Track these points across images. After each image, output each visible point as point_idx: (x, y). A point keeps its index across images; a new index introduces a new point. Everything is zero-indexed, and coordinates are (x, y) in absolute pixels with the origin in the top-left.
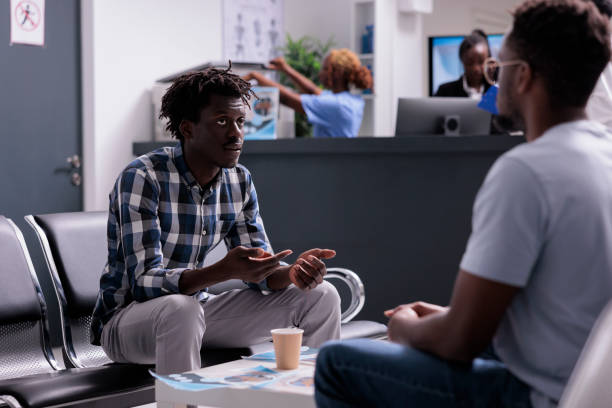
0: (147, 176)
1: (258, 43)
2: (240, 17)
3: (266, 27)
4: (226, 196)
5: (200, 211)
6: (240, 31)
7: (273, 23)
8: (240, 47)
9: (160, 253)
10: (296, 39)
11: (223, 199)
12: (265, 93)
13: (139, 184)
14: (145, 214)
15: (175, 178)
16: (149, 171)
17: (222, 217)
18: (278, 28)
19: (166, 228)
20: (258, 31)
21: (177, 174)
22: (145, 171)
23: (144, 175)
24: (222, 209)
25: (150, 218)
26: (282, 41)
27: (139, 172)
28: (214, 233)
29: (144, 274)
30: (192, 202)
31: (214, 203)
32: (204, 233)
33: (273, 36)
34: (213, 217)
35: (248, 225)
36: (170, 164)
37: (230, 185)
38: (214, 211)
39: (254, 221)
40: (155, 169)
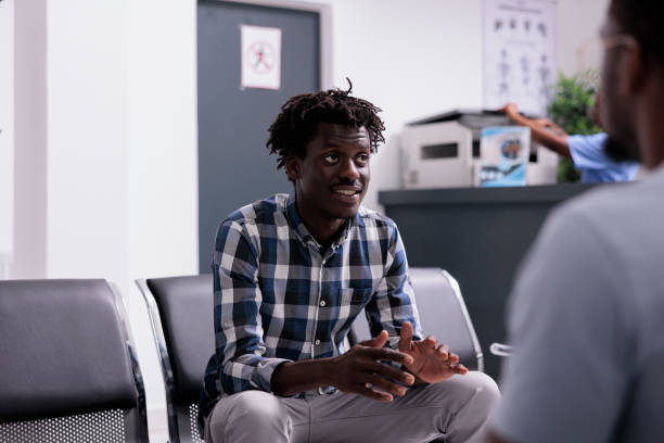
0: (245, 230)
1: (526, 81)
2: (504, 54)
3: (535, 64)
4: (359, 257)
5: (317, 274)
6: (505, 68)
7: (544, 58)
8: (504, 87)
9: (259, 331)
10: (569, 74)
11: (355, 260)
12: (515, 133)
13: (232, 242)
14: (239, 280)
15: (283, 233)
16: (247, 225)
17: (353, 284)
18: (550, 64)
19: (269, 299)
20: (525, 68)
21: (286, 227)
22: (242, 224)
23: (240, 229)
24: (352, 272)
25: (245, 286)
26: (553, 79)
27: (235, 226)
28: (339, 304)
29: (233, 360)
30: (308, 265)
31: (339, 265)
32: (323, 303)
33: (544, 73)
34: (338, 284)
35: (390, 297)
36: (278, 214)
37: (365, 243)
38: (338, 274)
39: (399, 291)
40: (257, 221)
